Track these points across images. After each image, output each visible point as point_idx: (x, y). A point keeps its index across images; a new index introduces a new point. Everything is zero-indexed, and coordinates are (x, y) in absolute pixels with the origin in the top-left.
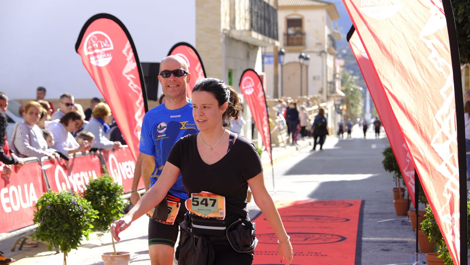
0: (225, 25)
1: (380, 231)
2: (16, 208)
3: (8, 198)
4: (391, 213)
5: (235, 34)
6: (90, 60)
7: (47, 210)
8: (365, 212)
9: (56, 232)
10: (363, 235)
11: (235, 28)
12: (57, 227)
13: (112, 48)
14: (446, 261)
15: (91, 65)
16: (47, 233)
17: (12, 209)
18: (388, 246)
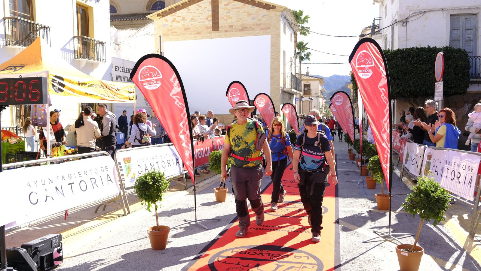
0: (282, 85)
1: (344, 167)
2: (203, 156)
3: (200, 153)
4: (348, 159)
5: (285, 90)
6: (231, 99)
7: (214, 158)
8: (337, 159)
9: (218, 167)
10: (338, 168)
11: (285, 88)
12: (218, 165)
13: (239, 94)
14: (377, 181)
15: (231, 101)
16: (214, 167)
17: (201, 157)
18: (348, 173)
